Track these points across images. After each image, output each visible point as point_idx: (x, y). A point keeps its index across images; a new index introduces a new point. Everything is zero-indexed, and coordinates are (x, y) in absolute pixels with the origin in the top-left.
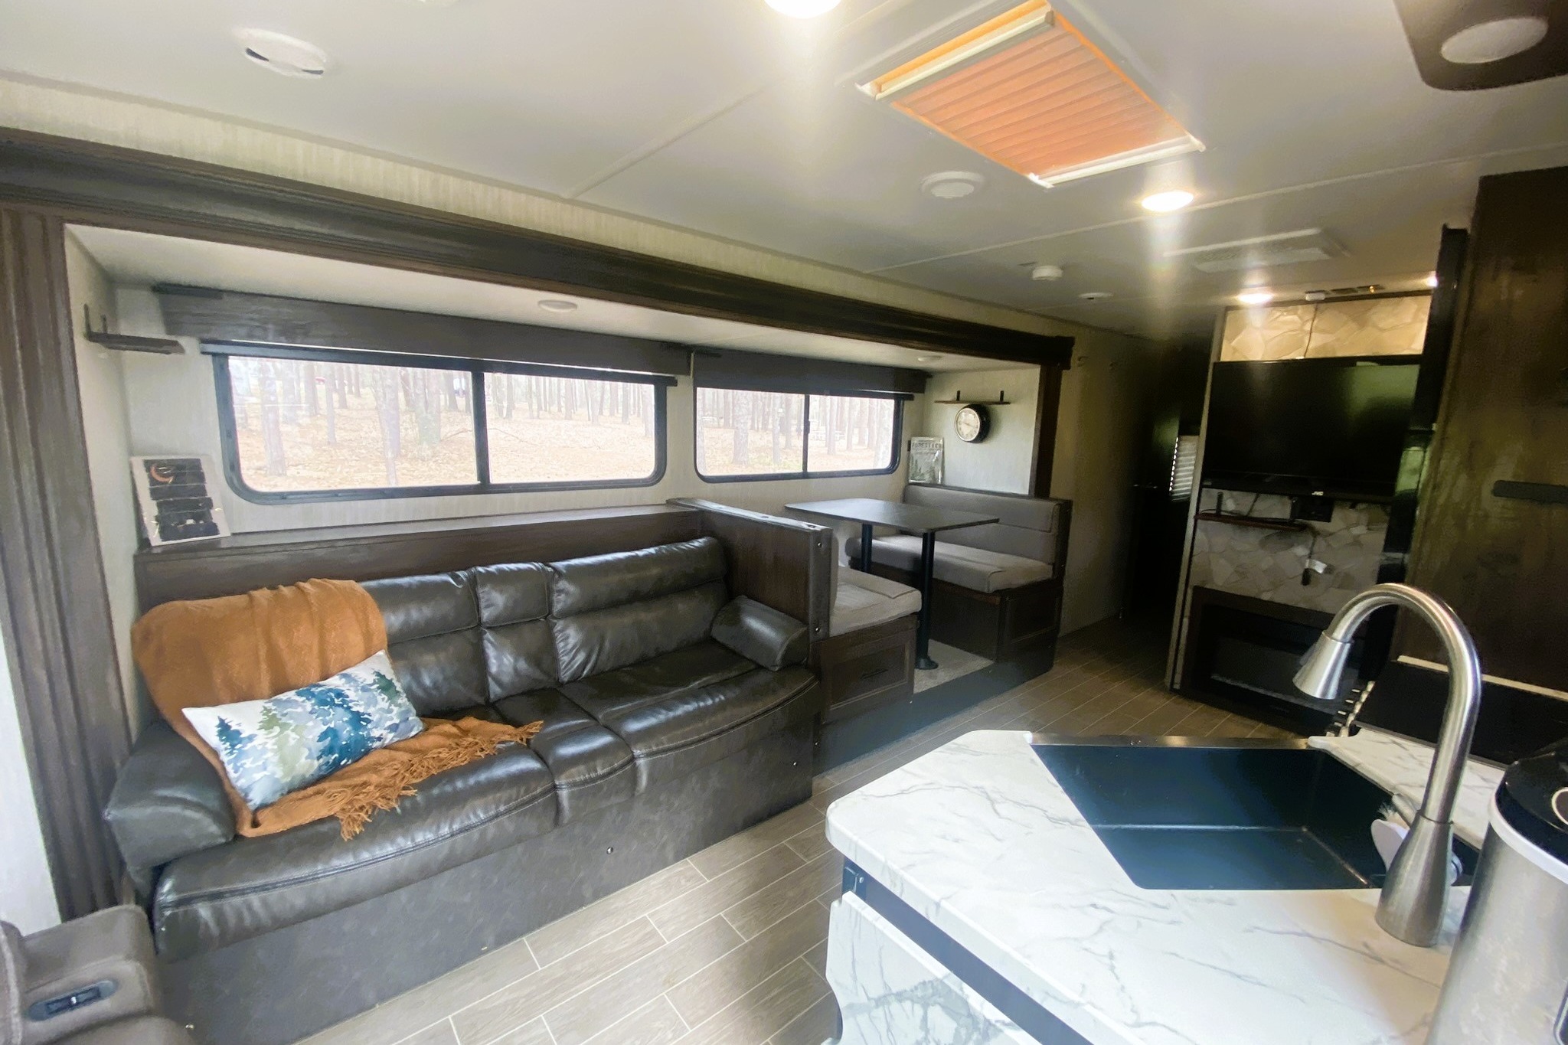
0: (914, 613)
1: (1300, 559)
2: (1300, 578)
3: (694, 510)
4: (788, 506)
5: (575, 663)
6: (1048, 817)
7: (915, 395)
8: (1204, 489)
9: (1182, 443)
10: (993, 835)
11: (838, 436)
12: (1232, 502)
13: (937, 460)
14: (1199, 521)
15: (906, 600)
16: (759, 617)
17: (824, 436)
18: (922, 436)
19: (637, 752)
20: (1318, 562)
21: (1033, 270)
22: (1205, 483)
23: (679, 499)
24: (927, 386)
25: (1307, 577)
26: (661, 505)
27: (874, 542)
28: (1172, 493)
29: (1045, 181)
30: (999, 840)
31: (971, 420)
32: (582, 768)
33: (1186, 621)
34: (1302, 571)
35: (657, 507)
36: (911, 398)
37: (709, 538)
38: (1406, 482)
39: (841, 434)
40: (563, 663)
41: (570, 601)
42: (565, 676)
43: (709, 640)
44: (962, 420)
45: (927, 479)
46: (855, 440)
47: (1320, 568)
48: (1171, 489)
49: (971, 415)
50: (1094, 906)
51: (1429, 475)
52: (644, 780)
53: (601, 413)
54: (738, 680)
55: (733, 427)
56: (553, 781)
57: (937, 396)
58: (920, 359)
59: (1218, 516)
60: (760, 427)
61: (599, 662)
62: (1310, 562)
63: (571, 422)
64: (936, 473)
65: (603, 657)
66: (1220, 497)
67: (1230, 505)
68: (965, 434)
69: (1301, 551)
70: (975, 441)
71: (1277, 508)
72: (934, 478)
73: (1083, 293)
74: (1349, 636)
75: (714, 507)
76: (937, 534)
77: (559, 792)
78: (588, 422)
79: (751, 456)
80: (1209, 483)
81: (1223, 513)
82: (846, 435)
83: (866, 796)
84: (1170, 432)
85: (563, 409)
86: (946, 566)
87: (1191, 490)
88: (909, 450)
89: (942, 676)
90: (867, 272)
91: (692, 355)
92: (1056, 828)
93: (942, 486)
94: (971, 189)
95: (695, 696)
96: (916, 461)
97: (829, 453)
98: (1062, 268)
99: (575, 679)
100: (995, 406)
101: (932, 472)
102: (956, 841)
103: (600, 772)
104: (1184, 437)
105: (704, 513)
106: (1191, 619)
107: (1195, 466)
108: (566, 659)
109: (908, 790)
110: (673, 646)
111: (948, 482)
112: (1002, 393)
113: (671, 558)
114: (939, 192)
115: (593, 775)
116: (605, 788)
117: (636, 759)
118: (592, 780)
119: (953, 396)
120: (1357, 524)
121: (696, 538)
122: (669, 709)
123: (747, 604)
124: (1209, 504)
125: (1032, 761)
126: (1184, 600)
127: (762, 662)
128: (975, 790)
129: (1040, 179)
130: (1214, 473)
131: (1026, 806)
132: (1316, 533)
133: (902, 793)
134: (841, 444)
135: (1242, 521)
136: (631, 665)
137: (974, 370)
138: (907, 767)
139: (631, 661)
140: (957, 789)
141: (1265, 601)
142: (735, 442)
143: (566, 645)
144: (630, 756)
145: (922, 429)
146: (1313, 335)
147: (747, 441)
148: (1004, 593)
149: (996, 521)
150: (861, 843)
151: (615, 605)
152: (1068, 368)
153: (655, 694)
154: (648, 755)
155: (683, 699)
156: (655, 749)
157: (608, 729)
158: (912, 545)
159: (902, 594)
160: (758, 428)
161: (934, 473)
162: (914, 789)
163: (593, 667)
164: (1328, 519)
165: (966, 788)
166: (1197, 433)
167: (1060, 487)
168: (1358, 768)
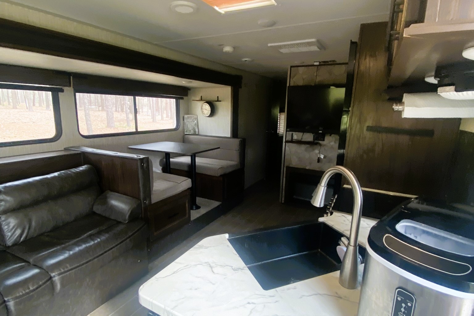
0: (189, 189)
1: (316, 154)
2: (317, 161)
3: (79, 152)
4: (129, 147)
5: (15, 236)
6: (233, 269)
7: (184, 97)
8: (287, 132)
9: (281, 115)
10: (211, 283)
11: (157, 114)
12: (297, 136)
13: (195, 124)
14: (286, 143)
15: (185, 183)
16: (116, 199)
17: (151, 114)
18: (189, 114)
19: (52, 275)
20: (321, 155)
21: (223, 47)
22: (287, 130)
23: (71, 147)
24: (189, 93)
25: (319, 160)
26: (62, 151)
27: (171, 160)
28: (279, 133)
29: (222, 10)
30: (214, 284)
31: (207, 108)
32: (21, 289)
33: (284, 179)
34: (317, 158)
35: (59, 152)
36: (182, 98)
37: (88, 165)
38: (343, 127)
39: (158, 113)
40: (8, 237)
41: (8, 205)
42: (9, 243)
43: (92, 214)
44: (204, 108)
45: (192, 132)
46: (165, 116)
47: (322, 157)
48: (278, 132)
49: (207, 106)
50: (249, 303)
51: (349, 124)
52: (59, 286)
53: (34, 105)
54: (107, 231)
55: (106, 111)
56: (3, 298)
57: (193, 98)
58: (183, 82)
59: (292, 141)
60: (120, 110)
61: (29, 233)
62: (319, 155)
63: (16, 110)
64: (196, 130)
65: (32, 230)
66: (292, 134)
67: (295, 137)
68: (205, 113)
69: (317, 151)
70: (209, 116)
71: (309, 137)
72: (195, 132)
73: (243, 58)
74: (326, 184)
75: (90, 150)
76: (196, 155)
77: (8, 303)
78: (27, 110)
79: (115, 123)
80: (289, 130)
81: (293, 140)
82: (160, 113)
83: (158, 278)
84: (277, 111)
85: (11, 104)
86: (201, 167)
87: (283, 132)
88: (184, 120)
89: (203, 211)
90: (155, 43)
91: (71, 77)
92: (236, 273)
93: (198, 135)
94: (191, 10)
95: (85, 241)
96: (187, 125)
97: (153, 121)
98: (234, 48)
99: (16, 244)
100: (216, 102)
101: (194, 129)
102: (196, 289)
103: (31, 288)
104: (281, 113)
105: (84, 154)
106: (286, 178)
107: (284, 123)
108: (10, 234)
109: (177, 271)
110: (73, 218)
111: (201, 133)
112: (218, 97)
113: (67, 177)
114: (179, 10)
115: (27, 291)
116: (36, 296)
117: (53, 277)
118: (28, 293)
119: (199, 98)
120: (331, 142)
121: (81, 165)
122: (70, 250)
123: (110, 194)
124: (289, 138)
125: (228, 246)
126: (284, 171)
127: (119, 220)
128: (205, 264)
129: (219, 9)
130: (290, 126)
131: (225, 266)
132: (320, 145)
133: (174, 273)
134: (158, 117)
135: (299, 142)
136: (48, 232)
137: (205, 88)
138: (177, 260)
139: (49, 230)
140: (198, 266)
141: (307, 169)
142: (107, 118)
143: (9, 227)
144: (49, 277)
145: (188, 111)
146: (317, 77)
147: (113, 117)
148: (224, 176)
149: (219, 148)
150: (154, 302)
151: (35, 203)
152: (241, 88)
153: (62, 244)
154: (59, 274)
155: (77, 244)
156: (62, 271)
157: (36, 266)
158: (186, 160)
159: (183, 181)
160: (119, 111)
161: (195, 130)
162: (180, 269)
163: (26, 237)
164: (324, 140)
165: (201, 264)
166: (284, 112)
167: (241, 132)
168: (333, 227)
